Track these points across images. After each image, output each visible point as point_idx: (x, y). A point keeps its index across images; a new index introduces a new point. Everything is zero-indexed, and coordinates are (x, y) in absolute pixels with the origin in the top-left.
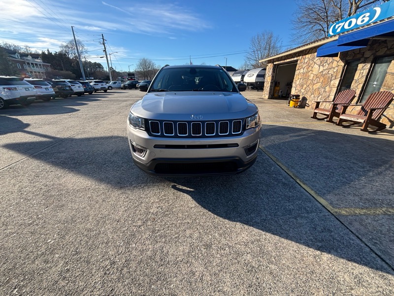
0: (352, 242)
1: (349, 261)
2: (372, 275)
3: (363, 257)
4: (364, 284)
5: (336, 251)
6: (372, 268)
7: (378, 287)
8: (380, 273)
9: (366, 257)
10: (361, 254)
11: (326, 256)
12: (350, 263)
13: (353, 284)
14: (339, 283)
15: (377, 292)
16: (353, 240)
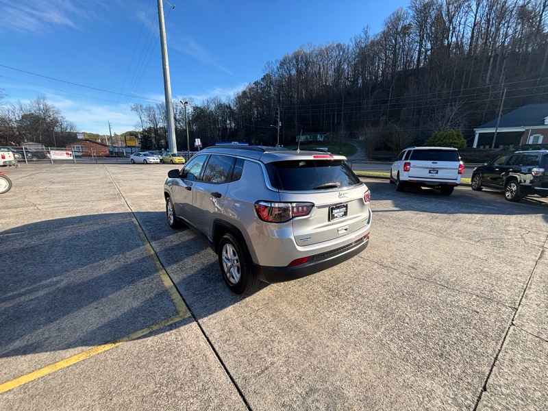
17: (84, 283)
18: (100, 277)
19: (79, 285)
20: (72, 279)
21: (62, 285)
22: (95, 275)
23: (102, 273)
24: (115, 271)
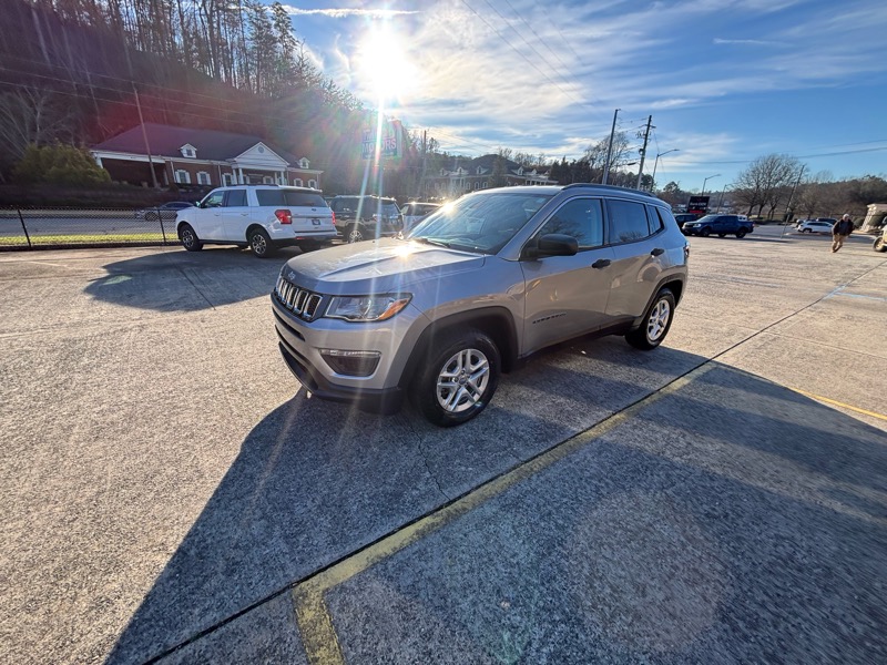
0: (196, 611)
1: (147, 597)
2: (107, 632)
3: (151, 626)
4: (93, 612)
5: (172, 577)
6: (124, 636)
7: (82, 635)
8: (108, 650)
9: (152, 631)
10: (161, 623)
11: (163, 560)
12: (141, 598)
13: (97, 594)
14: (107, 573)
15: (73, 630)
16: (201, 616)
17: (784, 455)
18: (749, 444)
19: (793, 458)
20: (800, 478)
21: (823, 481)
22: (755, 454)
23: (741, 449)
24: (716, 436)
